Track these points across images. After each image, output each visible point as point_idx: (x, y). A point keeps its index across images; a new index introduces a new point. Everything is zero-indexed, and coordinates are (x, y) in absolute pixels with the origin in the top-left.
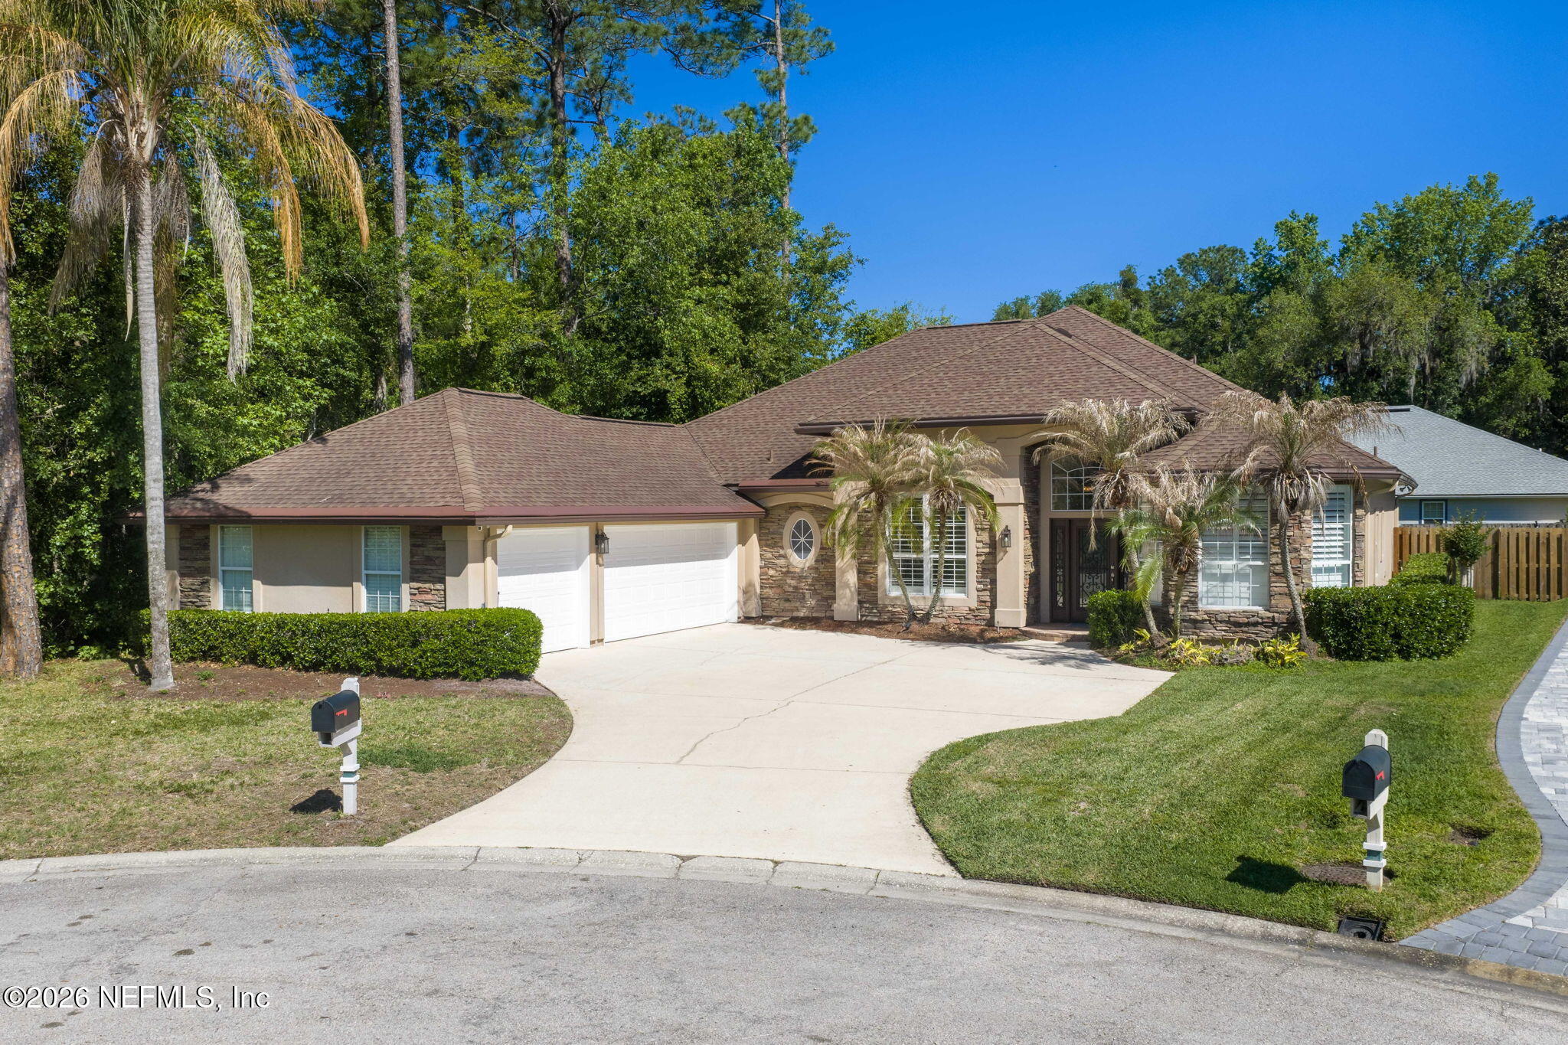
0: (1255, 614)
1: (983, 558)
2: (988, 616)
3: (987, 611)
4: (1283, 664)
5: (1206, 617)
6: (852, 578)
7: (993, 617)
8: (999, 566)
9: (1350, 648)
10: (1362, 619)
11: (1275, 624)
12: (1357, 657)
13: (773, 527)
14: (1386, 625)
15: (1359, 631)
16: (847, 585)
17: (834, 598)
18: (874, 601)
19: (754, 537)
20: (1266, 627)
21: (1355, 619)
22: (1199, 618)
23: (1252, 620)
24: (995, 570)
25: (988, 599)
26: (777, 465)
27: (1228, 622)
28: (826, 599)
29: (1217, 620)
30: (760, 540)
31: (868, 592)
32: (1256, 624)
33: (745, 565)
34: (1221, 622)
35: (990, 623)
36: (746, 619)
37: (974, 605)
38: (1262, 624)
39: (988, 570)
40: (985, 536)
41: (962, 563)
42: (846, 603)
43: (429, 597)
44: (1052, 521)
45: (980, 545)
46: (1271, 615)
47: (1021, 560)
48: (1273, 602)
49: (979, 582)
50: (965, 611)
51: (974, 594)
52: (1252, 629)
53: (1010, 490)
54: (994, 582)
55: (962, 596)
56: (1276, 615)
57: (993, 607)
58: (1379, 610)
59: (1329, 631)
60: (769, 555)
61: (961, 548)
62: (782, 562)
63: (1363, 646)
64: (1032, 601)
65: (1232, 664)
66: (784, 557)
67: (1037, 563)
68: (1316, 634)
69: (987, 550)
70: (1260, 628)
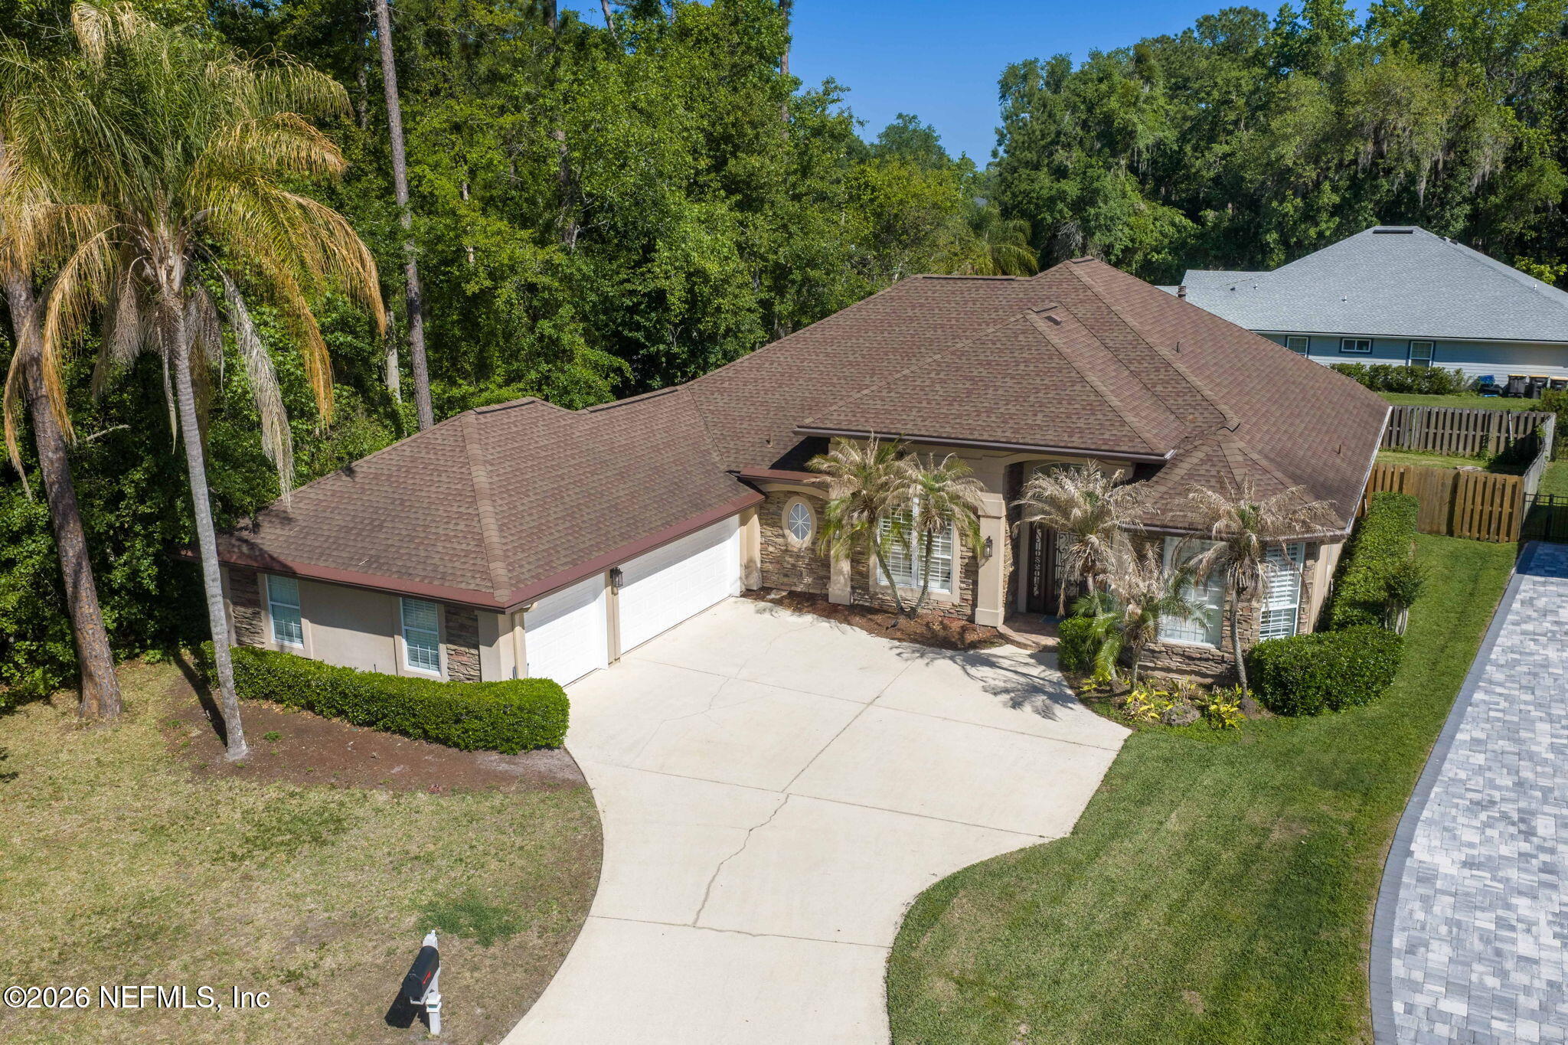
0: (1207, 651)
1: (967, 561)
2: (969, 612)
3: (969, 608)
4: (1223, 727)
5: (1163, 649)
6: (846, 566)
7: (973, 614)
8: (980, 571)
9: (1285, 706)
10: (1298, 684)
12: (1292, 713)
13: (773, 508)
14: (1318, 688)
15: (1294, 693)
16: (841, 572)
17: (829, 578)
18: (866, 588)
19: (756, 517)
20: (1215, 663)
21: (1291, 682)
22: (1157, 649)
23: (1204, 656)
24: (977, 574)
25: (970, 597)
26: (778, 450)
27: (1183, 655)
28: (822, 578)
29: (1173, 652)
30: (760, 519)
31: (860, 580)
32: (1207, 660)
33: (747, 544)
34: (1176, 654)
35: (971, 621)
36: (748, 593)
37: (957, 601)
38: (1212, 660)
39: (971, 571)
40: (969, 542)
41: (947, 563)
42: (839, 588)
43: (465, 658)
44: (1032, 523)
45: (964, 549)
46: (1221, 654)
47: (1002, 564)
49: (962, 582)
50: (948, 605)
51: (957, 592)
52: (1203, 664)
53: (994, 503)
54: (975, 583)
55: (946, 592)
56: (1226, 655)
57: (974, 605)
58: (1313, 676)
59: (1269, 689)
60: (769, 534)
61: (947, 549)
62: (780, 540)
63: (1296, 706)
64: (1010, 599)
65: (1179, 725)
66: (783, 536)
67: (1016, 562)
68: (1256, 685)
69: (970, 554)
70: (1210, 663)
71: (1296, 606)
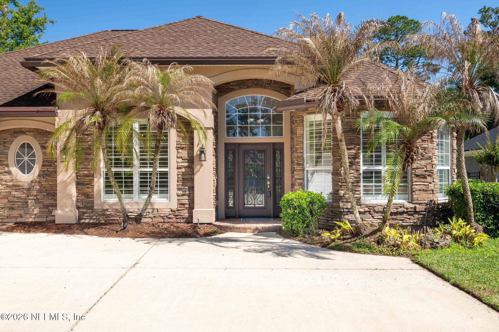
0: (402, 206)
1: (183, 170)
2: (187, 215)
3: (186, 211)
5: (367, 209)
6: (73, 190)
7: (191, 216)
8: (196, 177)
11: (416, 212)
16: (70, 196)
17: (55, 206)
18: (90, 207)
20: (409, 215)
22: (361, 210)
23: (400, 210)
24: (192, 180)
25: (186, 202)
28: (47, 206)
29: (374, 211)
31: (85, 199)
32: (401, 213)
34: (377, 212)
35: (189, 220)
37: (175, 206)
38: (406, 213)
39: (187, 180)
40: (184, 154)
41: (164, 175)
42: (66, 209)
44: (226, 144)
45: (180, 160)
46: (413, 206)
47: (212, 171)
48: (415, 196)
49: (179, 190)
50: (167, 212)
51: (175, 199)
52: (399, 217)
54: (192, 189)
55: (165, 200)
57: (191, 207)
61: (164, 163)
62: (7, 177)
64: (216, 203)
66: (9, 173)
69: (186, 164)
70: (405, 216)
71: (449, 168)
